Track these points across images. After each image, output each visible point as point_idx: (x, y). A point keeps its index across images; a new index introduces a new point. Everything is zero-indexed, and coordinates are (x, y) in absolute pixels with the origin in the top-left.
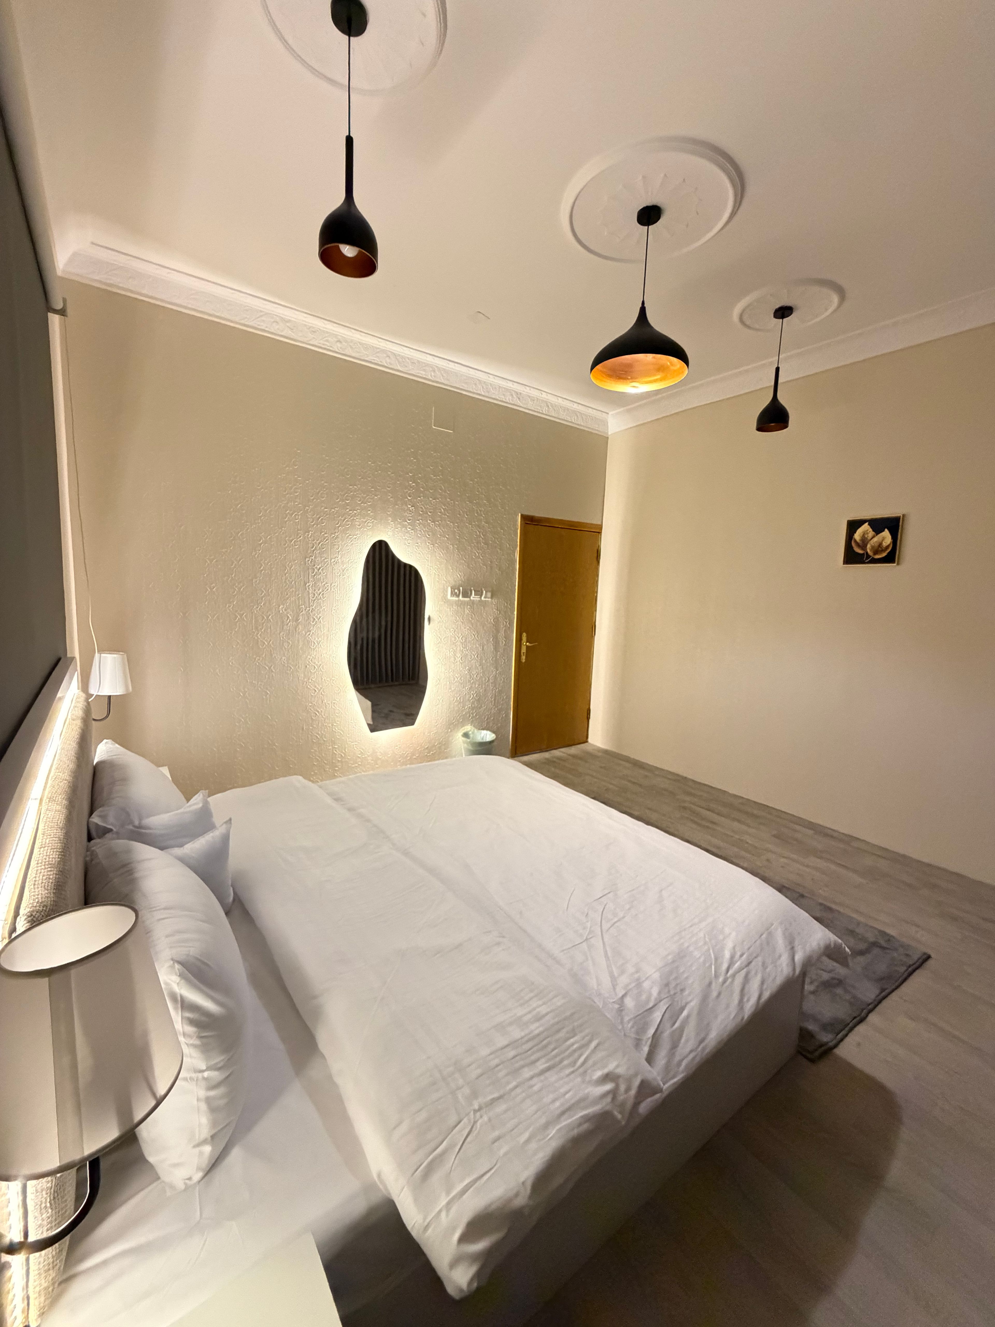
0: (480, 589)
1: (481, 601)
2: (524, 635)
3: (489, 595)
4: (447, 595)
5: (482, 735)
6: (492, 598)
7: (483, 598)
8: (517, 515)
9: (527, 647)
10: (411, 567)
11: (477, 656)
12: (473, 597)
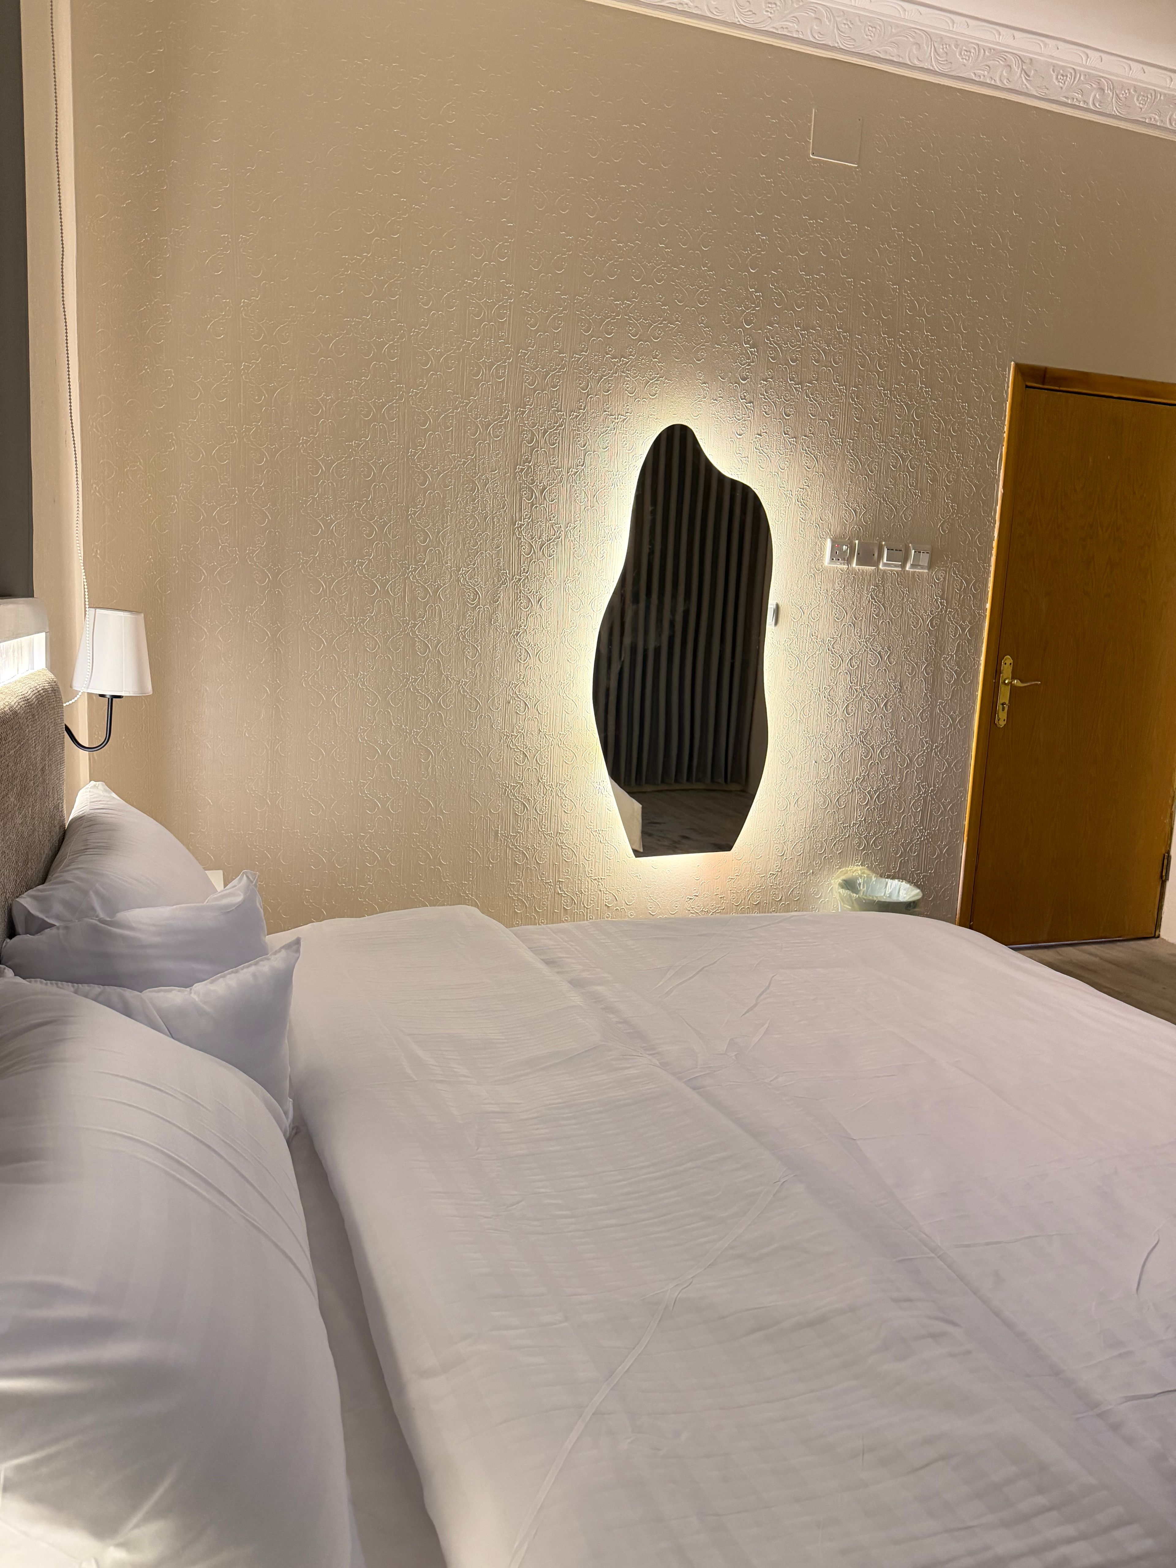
0: (901, 546)
1: (903, 574)
2: (1008, 660)
3: (925, 559)
4: (822, 556)
5: (888, 891)
6: (930, 567)
7: (908, 568)
8: (1005, 367)
9: (1013, 689)
10: (746, 489)
11: (885, 705)
12: (885, 565)
